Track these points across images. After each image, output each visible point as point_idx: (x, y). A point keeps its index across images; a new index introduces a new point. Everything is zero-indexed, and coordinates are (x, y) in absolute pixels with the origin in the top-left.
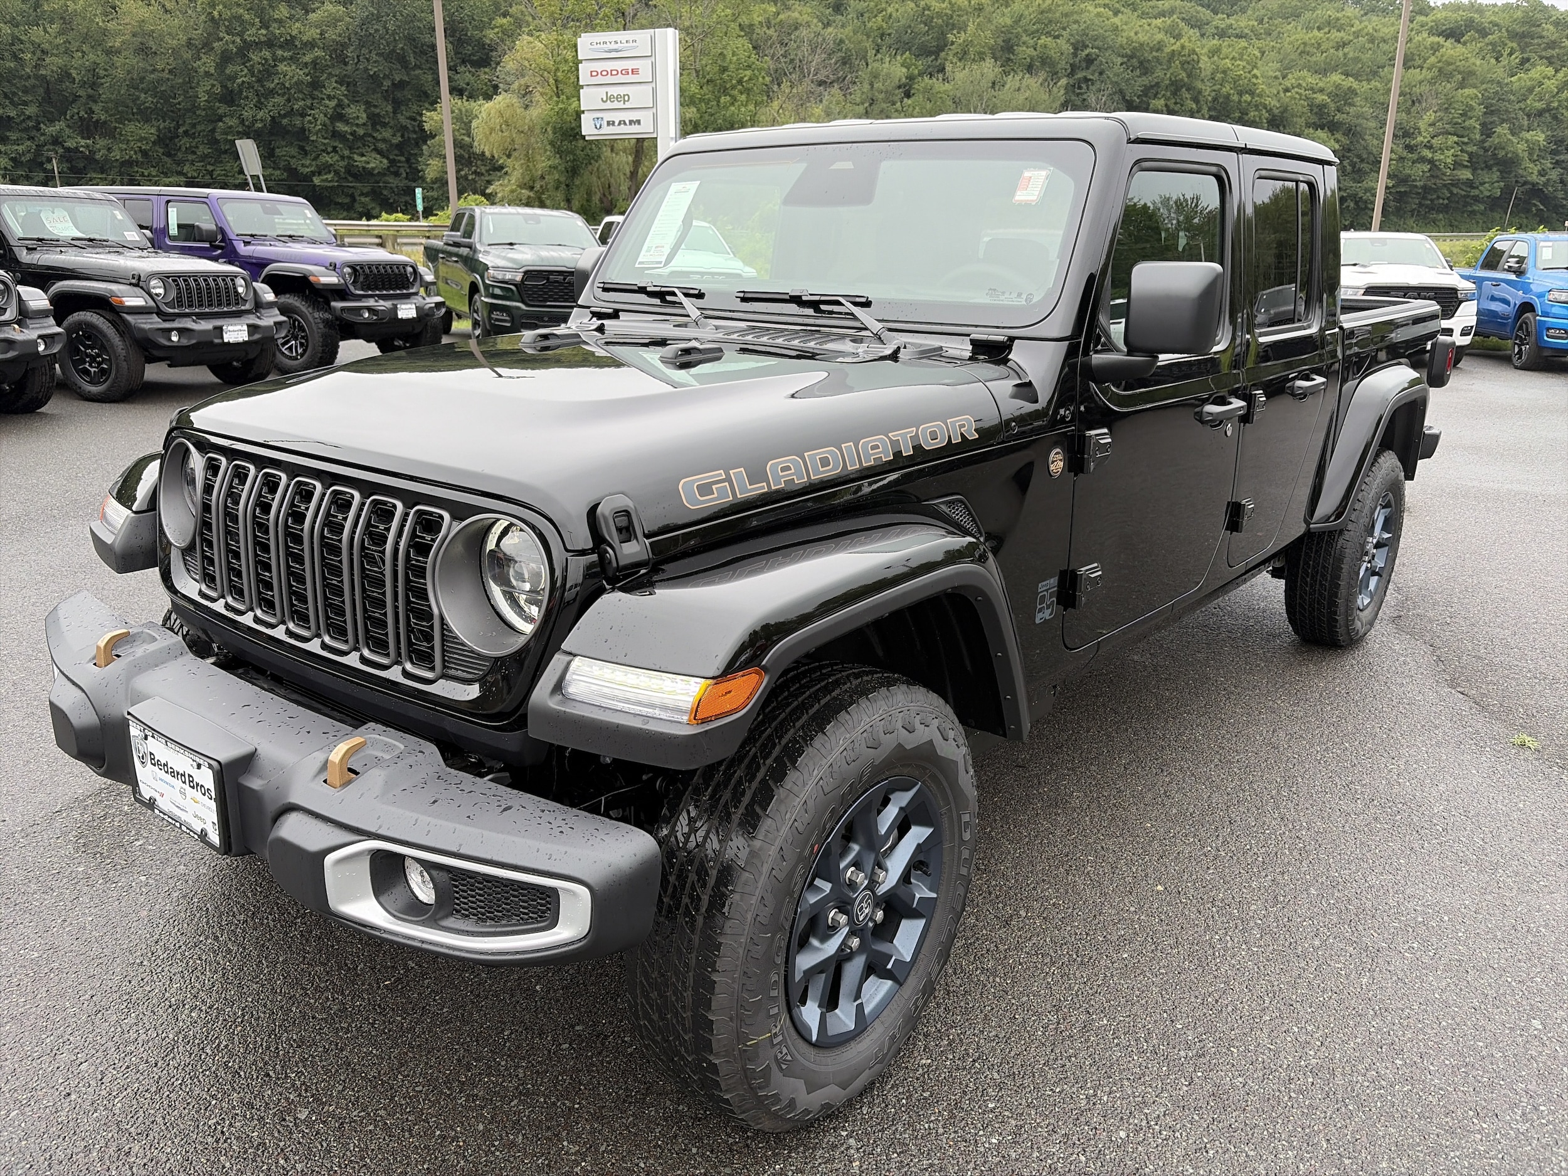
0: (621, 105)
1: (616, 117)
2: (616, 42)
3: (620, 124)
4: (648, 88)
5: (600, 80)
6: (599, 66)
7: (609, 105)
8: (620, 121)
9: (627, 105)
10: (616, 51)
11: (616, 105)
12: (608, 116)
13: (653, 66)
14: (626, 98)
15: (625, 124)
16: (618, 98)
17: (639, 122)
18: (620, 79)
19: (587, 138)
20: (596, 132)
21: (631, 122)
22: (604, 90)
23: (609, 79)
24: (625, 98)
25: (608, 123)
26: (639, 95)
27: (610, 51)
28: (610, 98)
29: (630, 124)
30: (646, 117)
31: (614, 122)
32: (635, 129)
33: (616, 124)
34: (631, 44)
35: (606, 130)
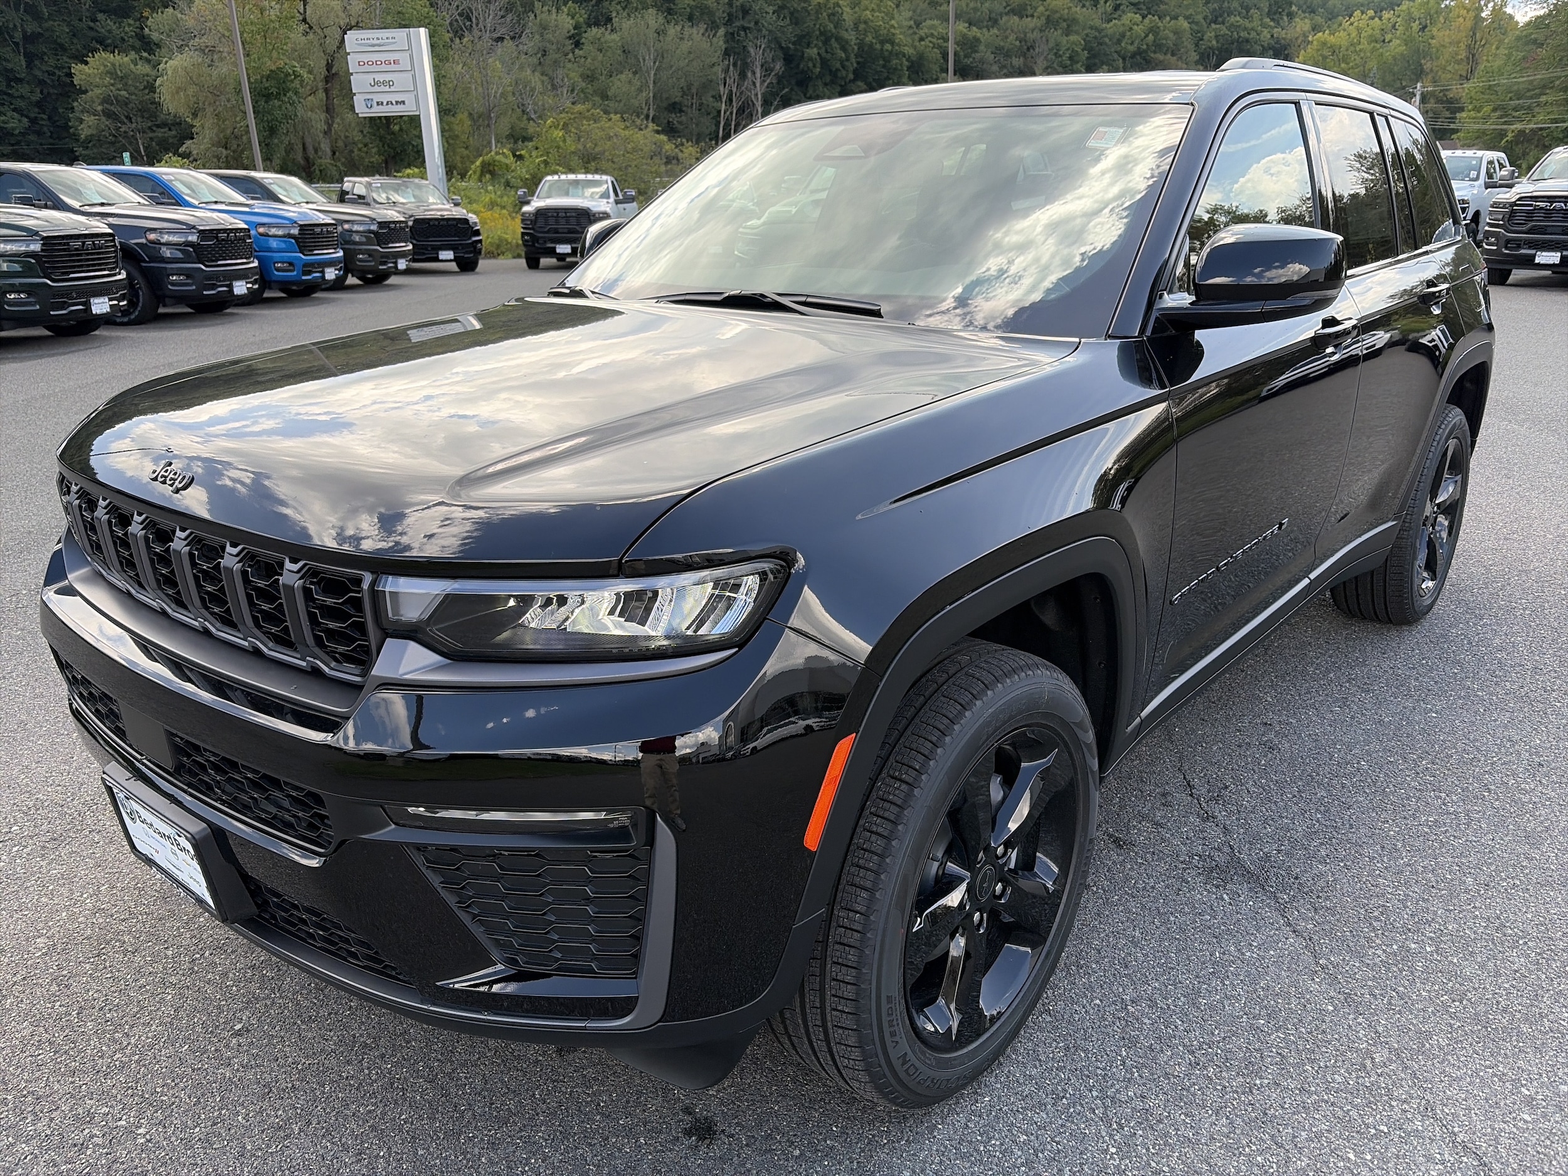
0: (387, 89)
1: (385, 98)
2: (378, 39)
3: (387, 104)
4: (409, 75)
5: (367, 68)
6: (365, 58)
7: (376, 89)
8: (388, 102)
9: (392, 89)
10: (379, 45)
12: (377, 98)
13: (411, 57)
16: (384, 83)
17: (403, 102)
18: (384, 67)
19: (360, 115)
21: (397, 102)
22: (372, 76)
23: (375, 68)
24: (390, 83)
26: (402, 81)
27: (373, 45)
28: (377, 83)
29: (396, 104)
30: (409, 98)
31: (382, 103)
32: (400, 107)
33: (385, 104)
34: (391, 40)
35: (376, 109)
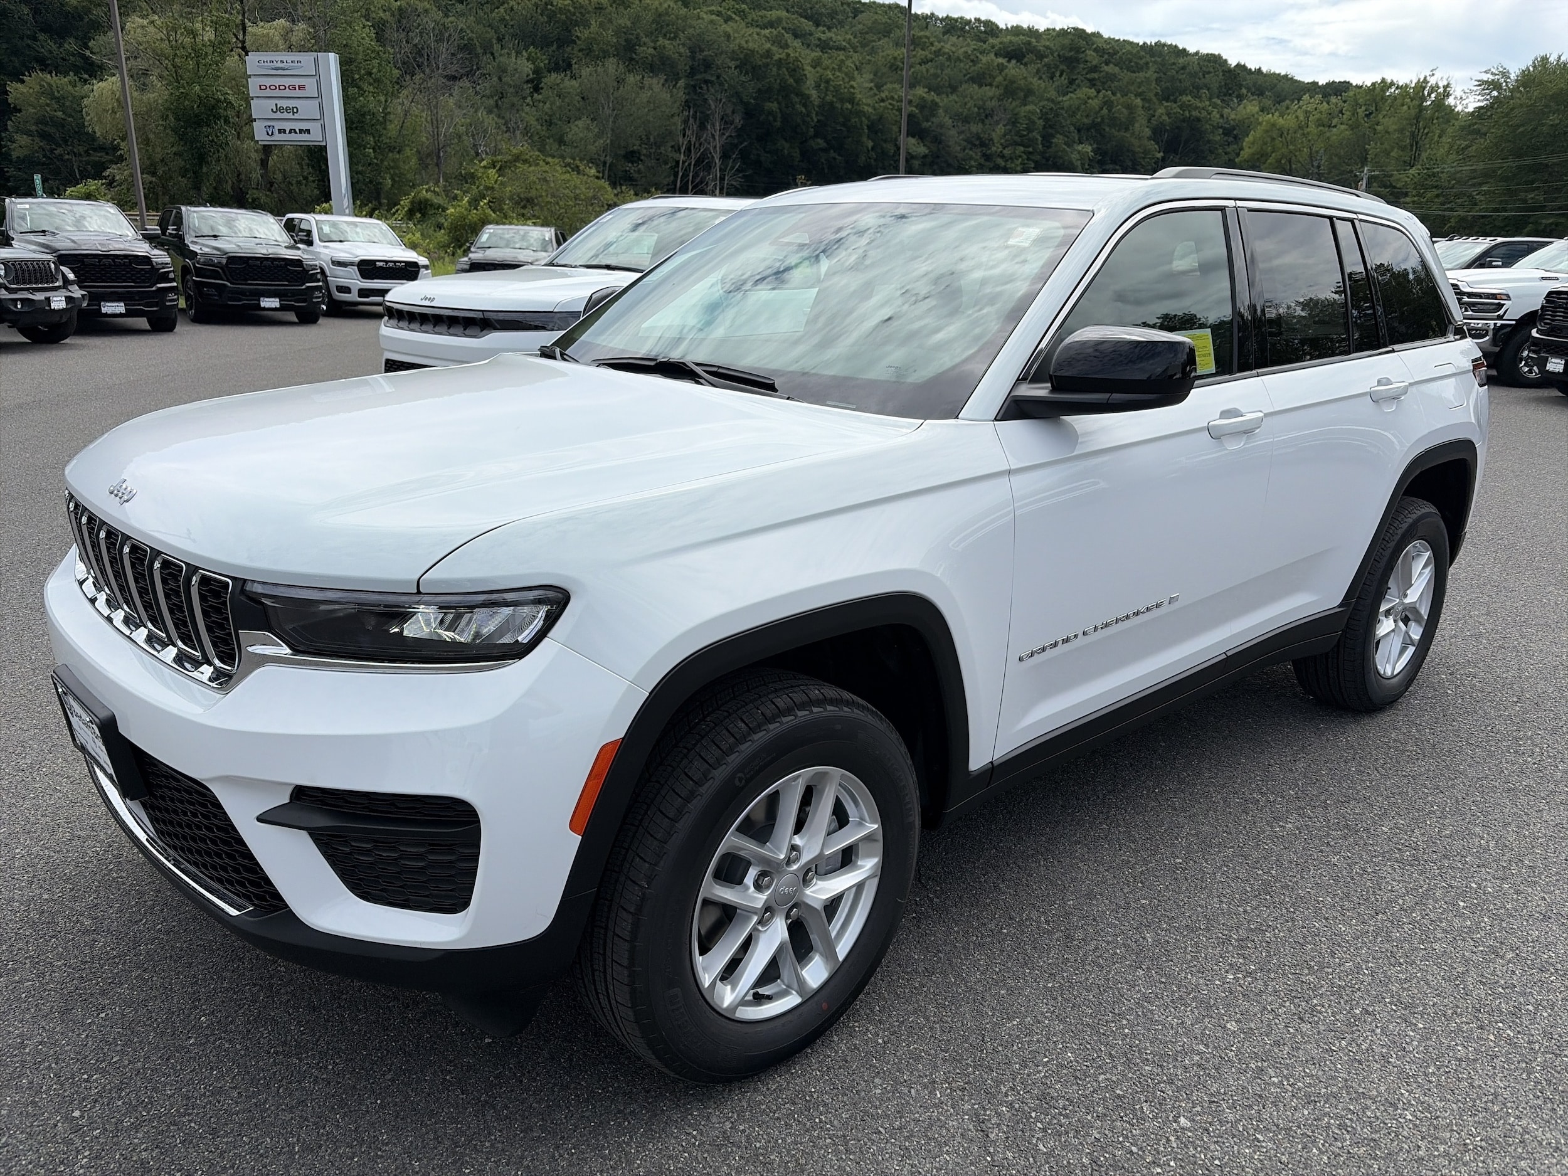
0: (290, 116)
1: (287, 126)
2: (282, 62)
3: (290, 132)
4: (316, 102)
6: (268, 81)
7: (278, 115)
8: (291, 130)
9: (296, 116)
10: (284, 69)
11: (286, 115)
12: (279, 125)
13: (319, 83)
14: (295, 110)
15: (296, 133)
16: (287, 109)
17: (308, 131)
18: (287, 93)
19: (260, 143)
20: (268, 138)
21: (301, 131)
22: (274, 102)
23: (277, 93)
25: (280, 131)
26: (308, 109)
27: (277, 69)
28: (279, 109)
29: (301, 133)
30: (314, 128)
31: (285, 130)
32: (304, 137)
33: (287, 132)
34: (296, 64)
35: (278, 137)
